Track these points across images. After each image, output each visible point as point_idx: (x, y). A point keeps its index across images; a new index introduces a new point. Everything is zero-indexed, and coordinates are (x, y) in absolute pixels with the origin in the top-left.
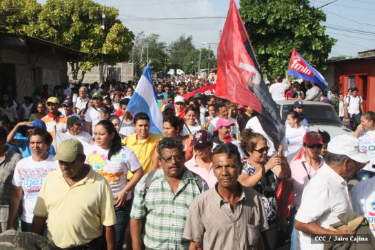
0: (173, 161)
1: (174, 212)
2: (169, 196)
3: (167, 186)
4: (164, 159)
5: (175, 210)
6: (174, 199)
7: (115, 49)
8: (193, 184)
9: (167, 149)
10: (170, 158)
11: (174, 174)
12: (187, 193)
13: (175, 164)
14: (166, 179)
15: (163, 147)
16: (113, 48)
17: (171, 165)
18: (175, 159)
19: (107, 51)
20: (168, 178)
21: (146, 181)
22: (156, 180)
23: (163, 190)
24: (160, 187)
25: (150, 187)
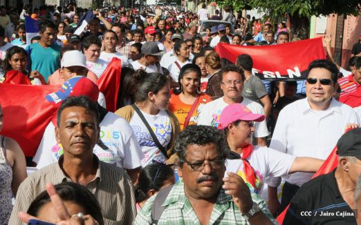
0: (207, 169)
3: (191, 216)
4: (189, 164)
9: (195, 146)
10: (200, 163)
11: (205, 193)
13: (210, 174)
14: (189, 204)
15: (189, 142)
17: (201, 175)
18: (210, 165)
20: (194, 201)
21: (152, 209)
22: (171, 207)
24: (178, 219)
25: (159, 221)
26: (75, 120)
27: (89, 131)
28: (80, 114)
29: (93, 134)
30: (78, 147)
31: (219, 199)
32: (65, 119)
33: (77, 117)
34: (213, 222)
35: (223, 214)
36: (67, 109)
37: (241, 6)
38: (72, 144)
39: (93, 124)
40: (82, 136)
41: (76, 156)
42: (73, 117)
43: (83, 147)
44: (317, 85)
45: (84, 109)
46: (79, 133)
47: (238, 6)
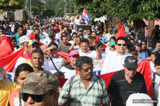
0: (90, 71)
1: (87, 100)
2: (84, 91)
3: (82, 85)
4: (84, 70)
5: (88, 99)
6: (87, 93)
7: (16, 3)
8: (97, 83)
11: (88, 78)
12: (94, 89)
16: (15, 3)
17: (88, 73)
19: (11, 4)
20: (83, 81)
21: (70, 83)
22: (76, 82)
23: (80, 87)
24: (78, 86)
25: (72, 87)
26: (36, 57)
27: (41, 60)
28: (38, 55)
29: (42, 61)
30: (37, 65)
31: (92, 80)
32: (33, 56)
33: (37, 56)
34: (90, 87)
35: (93, 85)
36: (34, 53)
37: (94, 16)
38: (35, 64)
39: (42, 58)
40: (38, 62)
41: (37, 68)
42: (36, 56)
43: (38, 65)
44: (122, 46)
45: (39, 53)
46: (37, 61)
47: (93, 16)
